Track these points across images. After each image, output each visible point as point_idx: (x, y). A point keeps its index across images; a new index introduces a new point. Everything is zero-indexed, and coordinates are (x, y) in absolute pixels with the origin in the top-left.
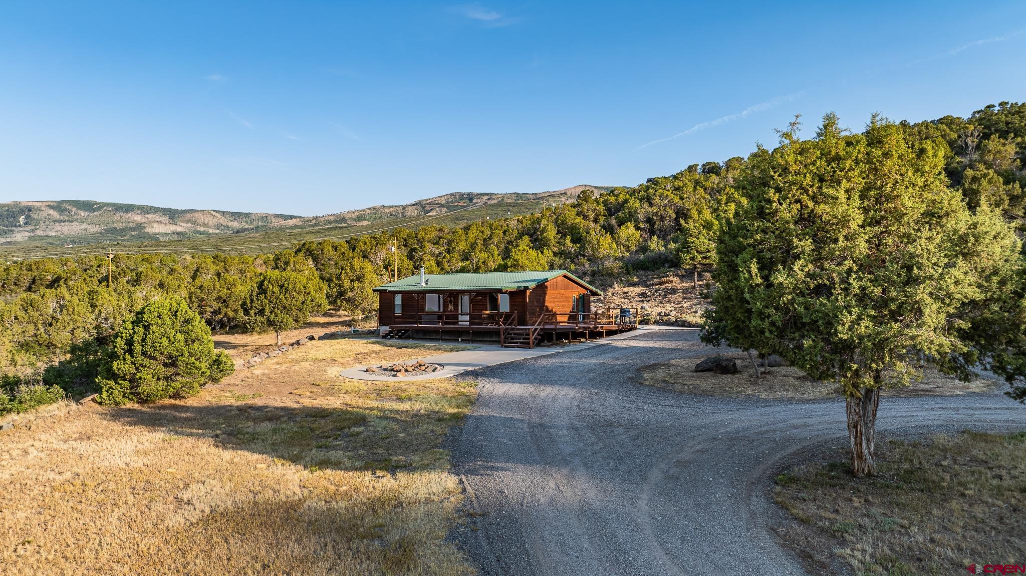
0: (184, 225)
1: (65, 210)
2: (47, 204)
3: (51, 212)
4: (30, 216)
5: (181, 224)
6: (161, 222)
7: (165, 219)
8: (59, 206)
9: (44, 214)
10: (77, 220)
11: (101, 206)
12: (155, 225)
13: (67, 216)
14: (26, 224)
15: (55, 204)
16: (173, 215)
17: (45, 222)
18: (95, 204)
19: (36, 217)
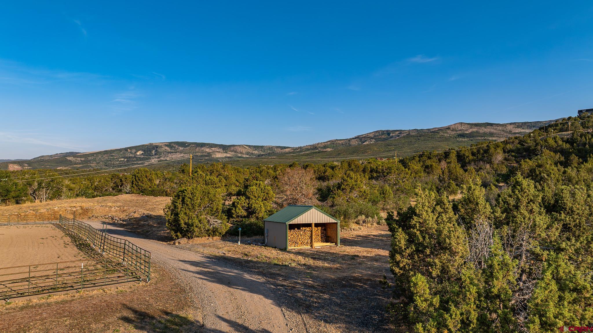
0: (231, 153)
1: (173, 147)
2: (164, 144)
3: (167, 148)
4: (157, 150)
5: (229, 153)
6: (219, 152)
7: (221, 150)
8: (170, 145)
9: (163, 149)
10: (178, 152)
11: (190, 144)
12: (217, 153)
13: (174, 150)
14: (155, 154)
15: (168, 144)
16: (225, 148)
17: (164, 153)
18: (187, 143)
19: (160, 151)
